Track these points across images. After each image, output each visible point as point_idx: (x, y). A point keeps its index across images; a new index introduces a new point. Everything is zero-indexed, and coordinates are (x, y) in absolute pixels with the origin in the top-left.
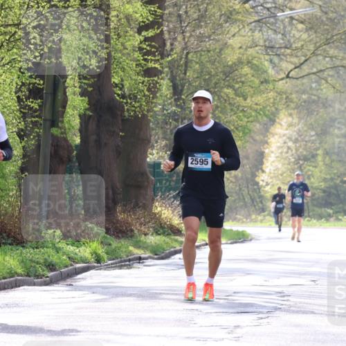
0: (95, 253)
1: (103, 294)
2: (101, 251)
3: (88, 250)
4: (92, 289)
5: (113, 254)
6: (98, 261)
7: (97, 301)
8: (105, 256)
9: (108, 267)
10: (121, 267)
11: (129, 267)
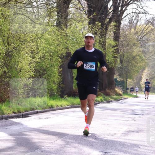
0: (101, 99)
1: (103, 109)
2: (103, 99)
3: (100, 99)
4: (100, 108)
5: (105, 100)
6: (102, 101)
7: (101, 111)
8: (103, 100)
9: (104, 103)
10: (107, 103)
11: (109, 103)
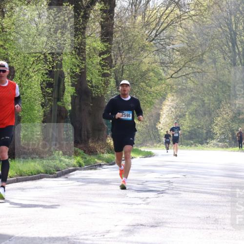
0: (78, 162)
1: (82, 182)
2: (82, 161)
3: (75, 161)
4: (77, 180)
5: (87, 163)
6: (80, 166)
7: (80, 185)
8: (84, 164)
9: (85, 169)
10: (91, 169)
11: (95, 169)
